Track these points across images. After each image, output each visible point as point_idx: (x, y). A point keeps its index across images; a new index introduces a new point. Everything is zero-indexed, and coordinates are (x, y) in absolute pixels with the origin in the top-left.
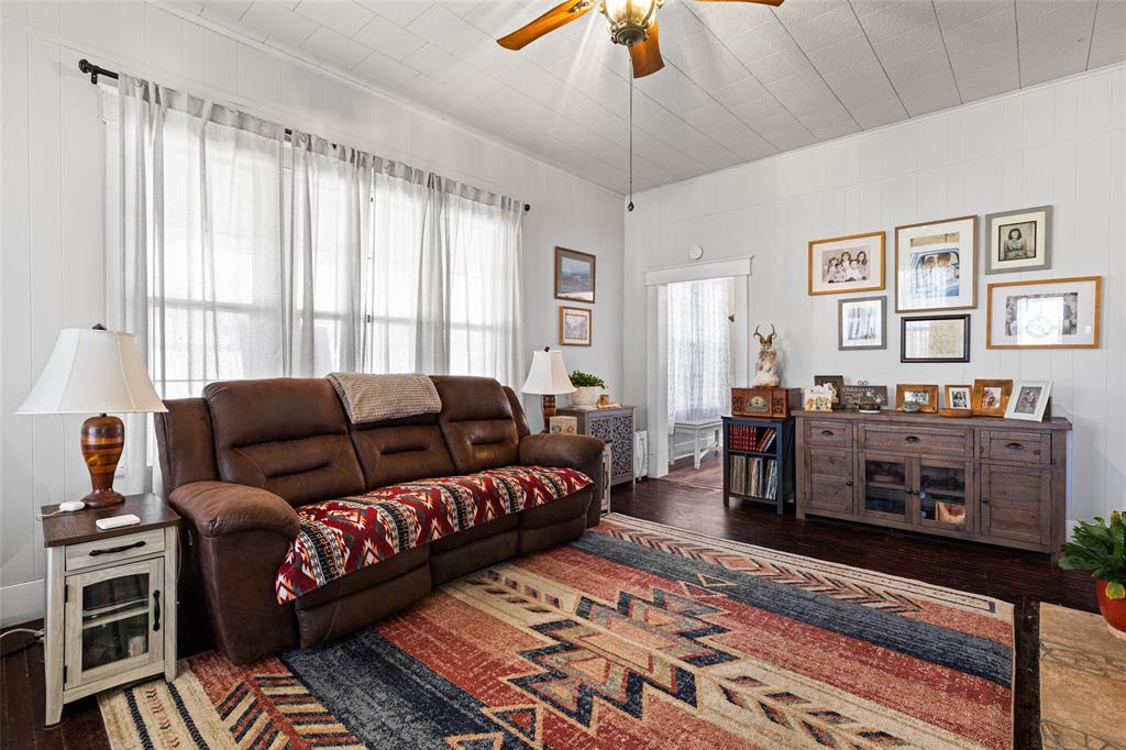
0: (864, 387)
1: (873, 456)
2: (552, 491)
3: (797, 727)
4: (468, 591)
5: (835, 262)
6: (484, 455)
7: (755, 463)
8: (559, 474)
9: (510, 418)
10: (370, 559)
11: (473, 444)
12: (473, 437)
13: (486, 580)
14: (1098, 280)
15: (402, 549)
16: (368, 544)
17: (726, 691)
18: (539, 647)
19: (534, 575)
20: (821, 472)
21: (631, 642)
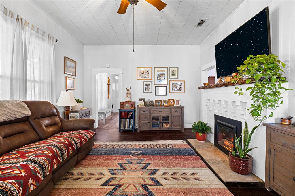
0: (149, 101)
1: (154, 115)
2: (86, 138)
3: (182, 179)
4: (64, 183)
5: (142, 73)
6: (50, 129)
7: (127, 121)
8: (85, 132)
9: (56, 115)
10: (32, 188)
11: (45, 127)
12: (45, 124)
13: (69, 176)
14: (184, 81)
15: (44, 177)
16: (30, 181)
17: (164, 178)
18: (110, 190)
19: (86, 168)
20: (143, 121)
21: (133, 176)
